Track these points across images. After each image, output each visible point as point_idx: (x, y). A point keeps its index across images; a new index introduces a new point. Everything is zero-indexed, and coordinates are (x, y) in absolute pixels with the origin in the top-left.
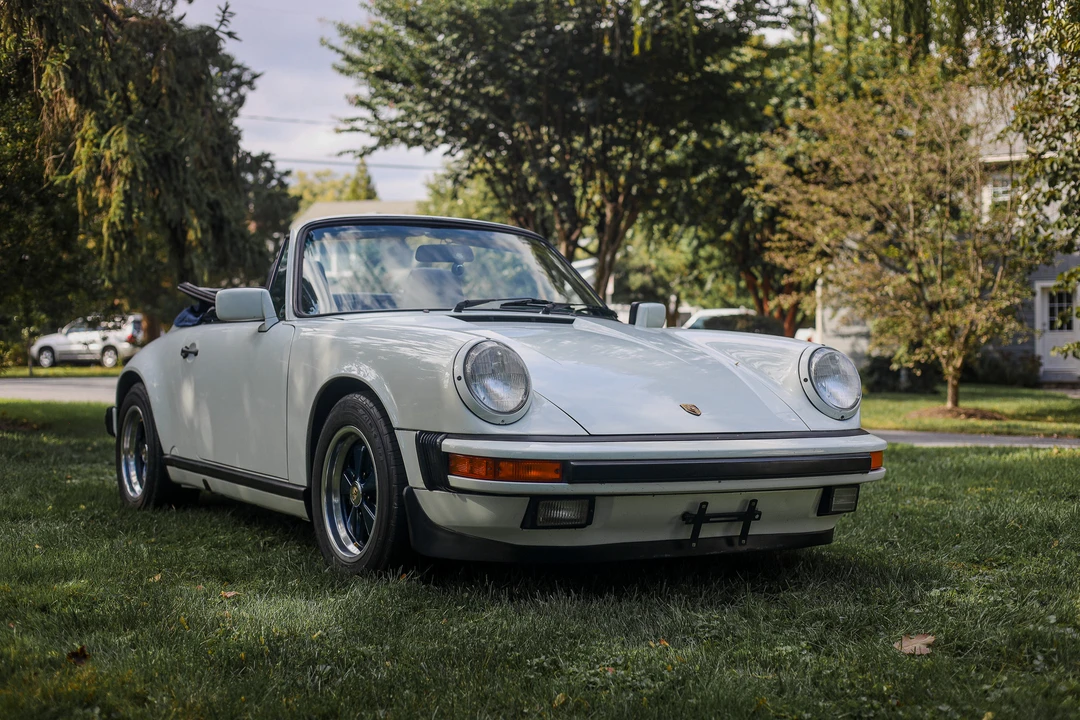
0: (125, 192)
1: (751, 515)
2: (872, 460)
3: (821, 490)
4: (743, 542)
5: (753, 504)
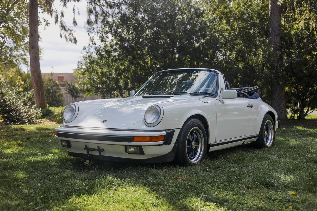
1: (100, 150)
2: (135, 139)
3: (124, 146)
4: (101, 157)
5: (98, 147)
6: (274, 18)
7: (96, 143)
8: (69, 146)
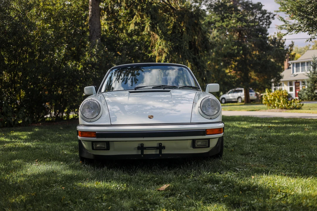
1: (161, 147)
2: (208, 132)
3: (191, 140)
4: (161, 155)
5: (160, 144)
6: (95, 20)
7: (156, 141)
8: (108, 149)
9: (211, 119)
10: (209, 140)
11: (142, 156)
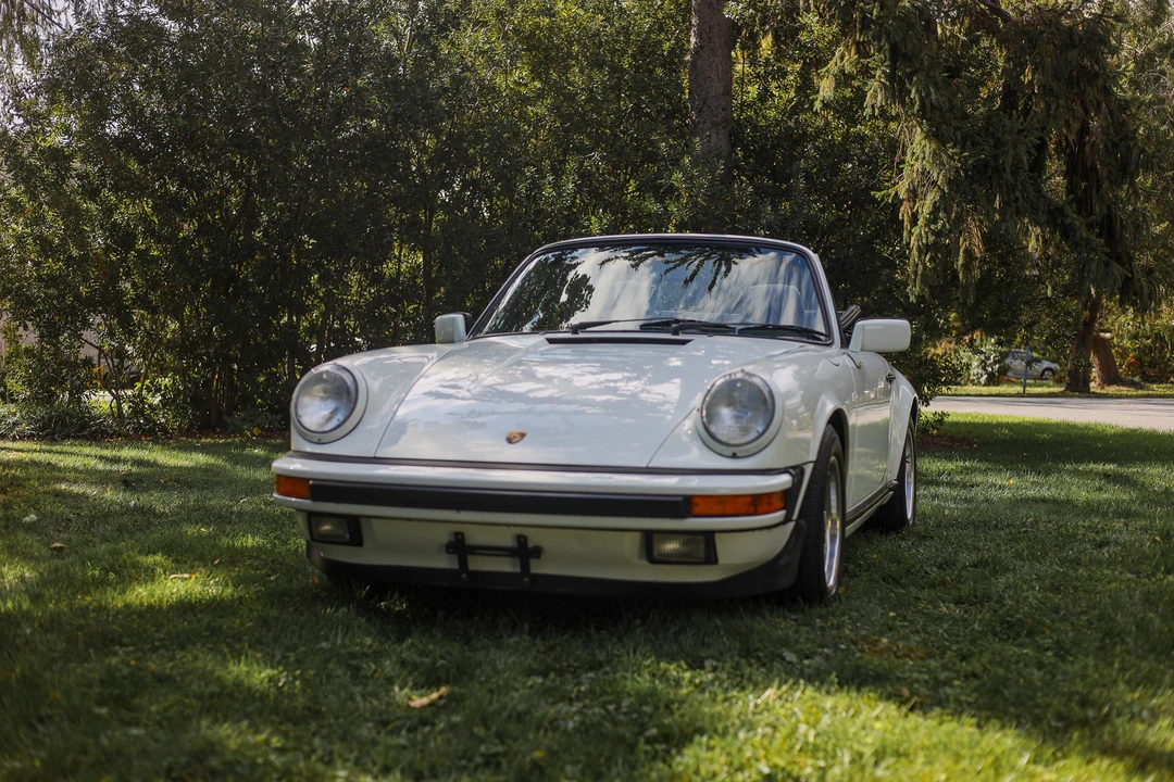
0: (935, 202)
1: (524, 551)
2: (697, 505)
3: (638, 535)
4: (526, 580)
5: (522, 540)
6: (711, 64)
7: (508, 525)
8: (356, 540)
9: (734, 456)
10: (709, 536)
11: (464, 576)
